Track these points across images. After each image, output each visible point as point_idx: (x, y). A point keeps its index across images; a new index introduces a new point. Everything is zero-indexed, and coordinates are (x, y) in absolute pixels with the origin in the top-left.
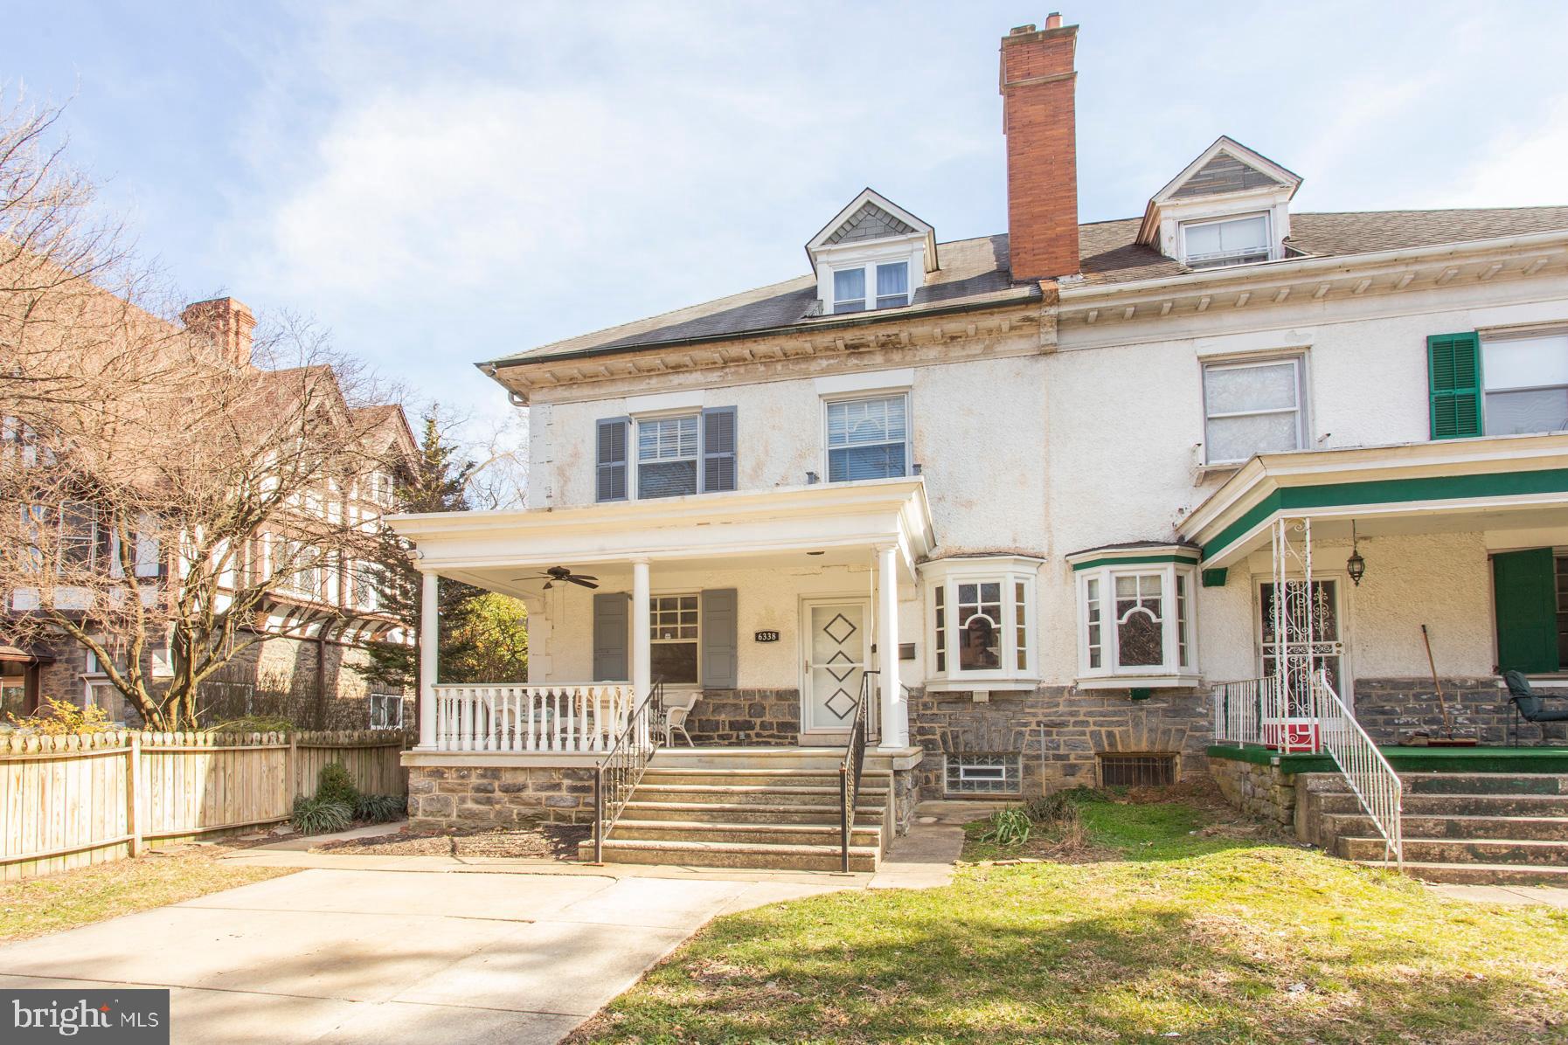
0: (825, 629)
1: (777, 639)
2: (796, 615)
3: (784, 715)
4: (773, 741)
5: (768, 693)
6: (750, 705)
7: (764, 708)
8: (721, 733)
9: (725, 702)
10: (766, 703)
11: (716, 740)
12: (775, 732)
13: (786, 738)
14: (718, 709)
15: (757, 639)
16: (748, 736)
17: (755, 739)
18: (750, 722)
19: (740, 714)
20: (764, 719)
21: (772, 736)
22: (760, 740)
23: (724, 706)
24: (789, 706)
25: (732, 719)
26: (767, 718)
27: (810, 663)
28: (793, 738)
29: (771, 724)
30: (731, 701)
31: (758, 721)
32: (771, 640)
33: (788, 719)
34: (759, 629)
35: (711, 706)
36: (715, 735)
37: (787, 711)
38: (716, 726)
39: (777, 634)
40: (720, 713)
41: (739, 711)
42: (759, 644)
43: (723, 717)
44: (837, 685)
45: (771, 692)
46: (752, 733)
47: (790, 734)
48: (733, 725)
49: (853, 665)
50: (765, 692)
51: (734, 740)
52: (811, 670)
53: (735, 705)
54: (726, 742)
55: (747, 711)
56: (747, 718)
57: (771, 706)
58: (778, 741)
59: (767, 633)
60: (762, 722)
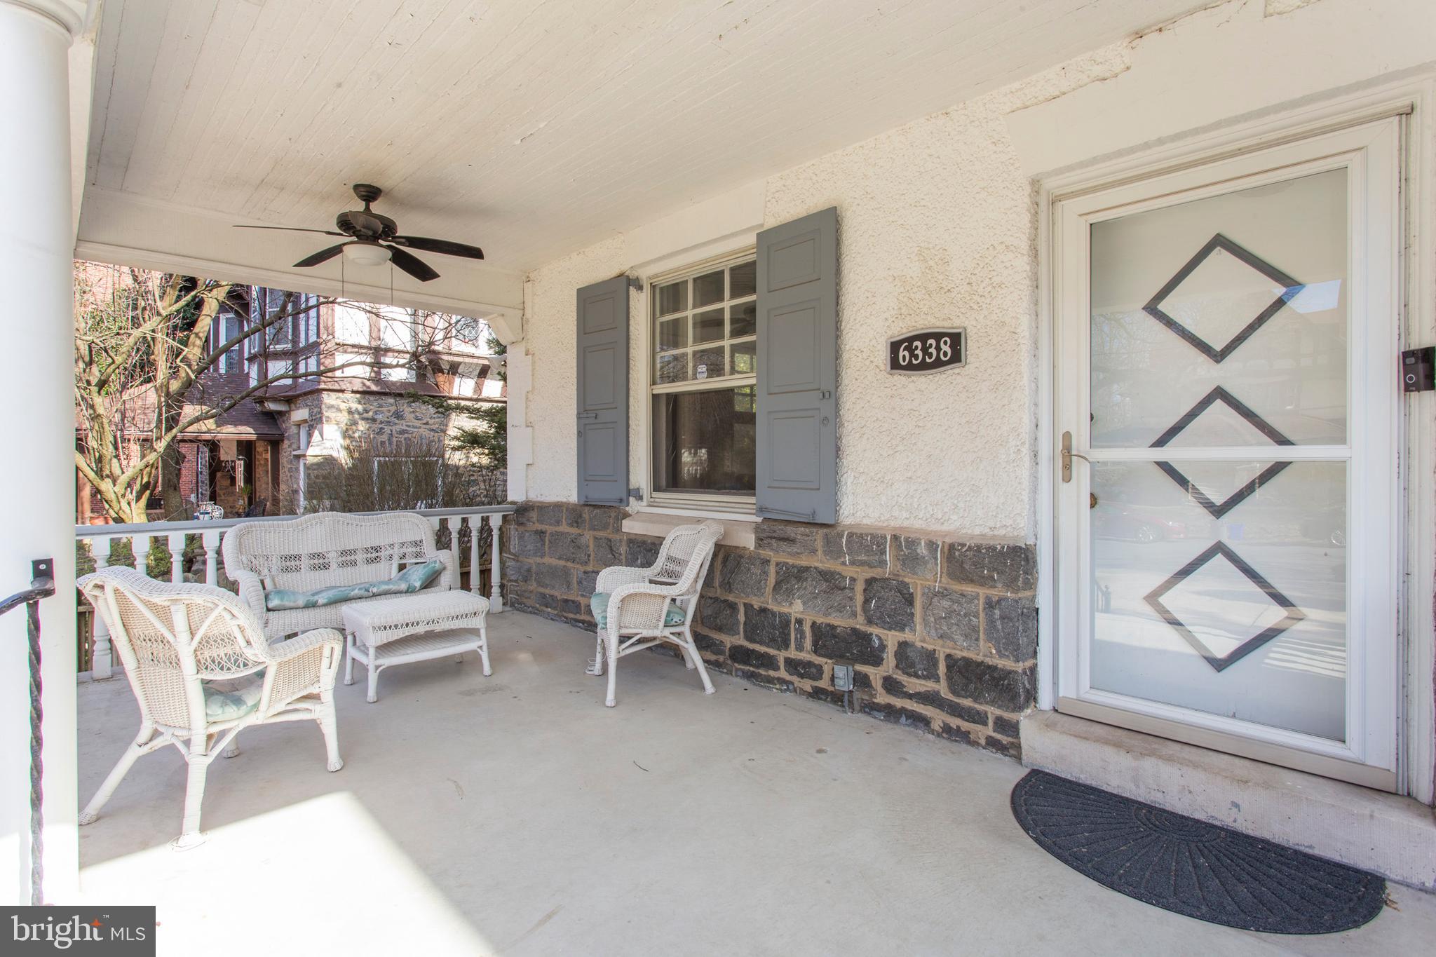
0: (1152, 308)
1: (956, 357)
2: (1022, 263)
3: (971, 634)
4: (938, 718)
5: (922, 550)
6: (870, 582)
7: (910, 600)
8: (793, 653)
9: (803, 562)
10: (918, 583)
11: (783, 673)
12: (943, 689)
13: (980, 719)
14: (791, 578)
15: (895, 365)
16: (862, 681)
17: (882, 698)
18: (867, 637)
19: (840, 609)
20: (907, 636)
21: (930, 699)
22: (898, 703)
23: (801, 573)
24: (990, 605)
25: (819, 620)
26: (919, 636)
27: (1081, 442)
28: (1001, 724)
29: (931, 657)
30: (820, 561)
31: (892, 639)
32: (938, 364)
33: (985, 652)
34: (902, 329)
35: (772, 570)
36: (781, 656)
37: (981, 621)
38: (780, 631)
39: (956, 339)
40: (790, 594)
41: (838, 598)
42: (901, 379)
43: (796, 609)
44: (1206, 531)
45: (932, 546)
46: (875, 674)
47: (992, 712)
48: (826, 640)
49: (1282, 453)
50: (911, 543)
51: (824, 683)
52: (1082, 472)
53: (826, 576)
54: (807, 685)
55: (859, 598)
56: (860, 624)
57: (932, 595)
58: (955, 722)
59: (923, 337)
60: (903, 645)
